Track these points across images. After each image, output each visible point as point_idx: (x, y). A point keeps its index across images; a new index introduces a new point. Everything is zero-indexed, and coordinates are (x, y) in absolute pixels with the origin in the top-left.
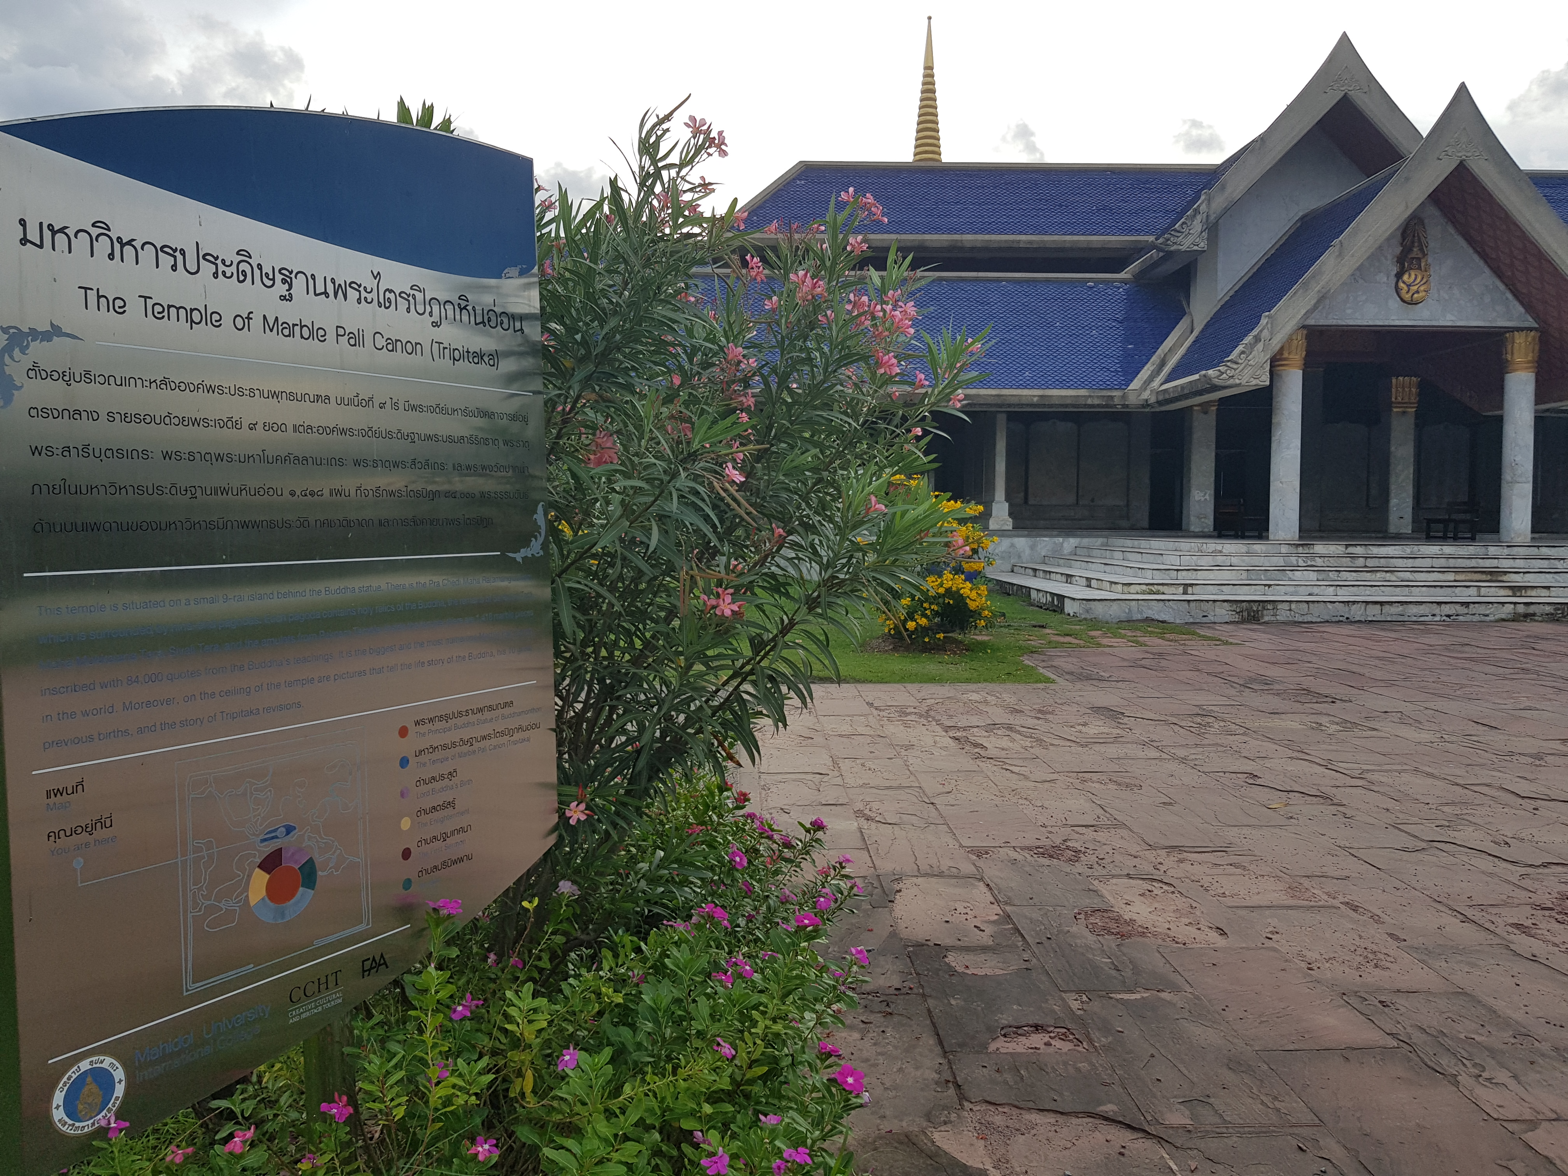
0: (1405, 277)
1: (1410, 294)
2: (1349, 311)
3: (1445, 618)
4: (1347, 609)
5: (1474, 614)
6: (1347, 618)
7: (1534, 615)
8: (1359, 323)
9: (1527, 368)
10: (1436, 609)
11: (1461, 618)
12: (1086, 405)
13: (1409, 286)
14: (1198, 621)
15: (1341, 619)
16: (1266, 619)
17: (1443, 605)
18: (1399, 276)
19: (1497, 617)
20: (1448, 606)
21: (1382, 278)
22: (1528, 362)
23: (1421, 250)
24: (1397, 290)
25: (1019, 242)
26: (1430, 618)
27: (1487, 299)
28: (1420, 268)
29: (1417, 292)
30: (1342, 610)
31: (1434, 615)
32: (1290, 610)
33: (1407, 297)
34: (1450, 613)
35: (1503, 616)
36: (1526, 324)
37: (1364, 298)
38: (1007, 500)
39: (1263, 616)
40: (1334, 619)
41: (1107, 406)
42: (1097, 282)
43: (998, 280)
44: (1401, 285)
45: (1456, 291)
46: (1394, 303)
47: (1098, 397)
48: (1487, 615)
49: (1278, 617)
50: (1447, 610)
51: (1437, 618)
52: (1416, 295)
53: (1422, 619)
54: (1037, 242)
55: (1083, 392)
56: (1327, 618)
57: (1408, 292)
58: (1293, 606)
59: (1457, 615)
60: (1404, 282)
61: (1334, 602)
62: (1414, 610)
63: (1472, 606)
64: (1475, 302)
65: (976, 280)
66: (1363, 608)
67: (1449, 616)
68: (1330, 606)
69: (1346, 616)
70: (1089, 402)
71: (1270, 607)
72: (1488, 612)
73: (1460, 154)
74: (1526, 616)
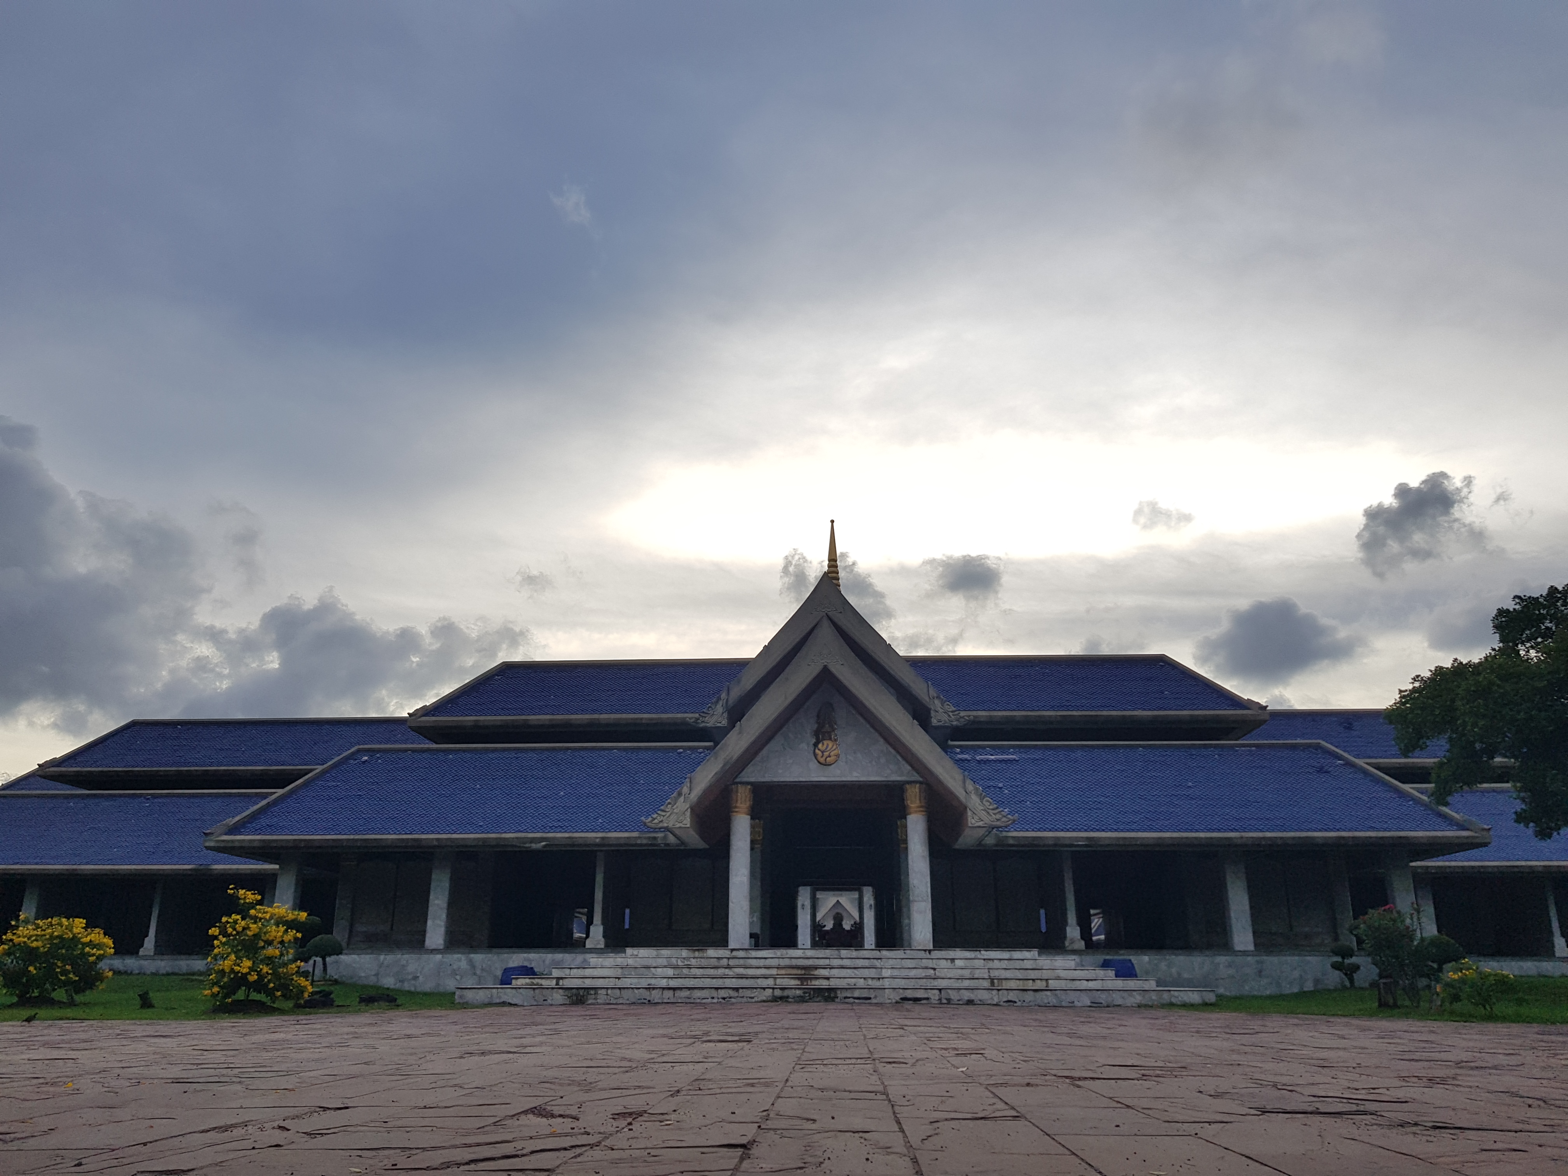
0: (820, 746)
1: (824, 758)
2: (780, 771)
3: (721, 1000)
4: (648, 993)
5: (743, 997)
6: (649, 1001)
7: (788, 997)
8: (788, 780)
9: (922, 811)
10: (714, 993)
11: (733, 1000)
12: (636, 845)
13: (823, 752)
14: (540, 1003)
15: (645, 1001)
16: (590, 1002)
17: (719, 990)
18: (816, 745)
19: (759, 1000)
20: (723, 991)
21: (804, 746)
22: (921, 807)
23: (831, 726)
24: (815, 755)
25: (642, 719)
26: (710, 1000)
27: (883, 760)
28: (830, 739)
29: (829, 756)
30: (645, 994)
31: (713, 998)
32: (607, 995)
33: (822, 760)
34: (725, 996)
35: (765, 998)
36: (913, 779)
37: (791, 761)
38: (603, 924)
39: (587, 999)
40: (639, 1001)
41: (651, 845)
42: (685, 749)
43: (612, 748)
44: (817, 751)
45: (859, 755)
46: (813, 765)
47: (645, 838)
48: (752, 998)
49: (598, 1001)
50: (723, 993)
51: (715, 1001)
52: (828, 759)
53: (704, 1001)
54: (656, 719)
55: (635, 834)
56: (633, 1000)
57: (822, 757)
58: (609, 991)
59: (730, 998)
60: (819, 750)
61: (639, 988)
62: (698, 994)
63: (741, 991)
64: (874, 763)
65: (593, 749)
66: (660, 993)
67: (724, 999)
68: (636, 991)
69: (648, 999)
70: (639, 842)
71: (592, 992)
72: (752, 996)
73: (823, 661)
74: (781, 998)
